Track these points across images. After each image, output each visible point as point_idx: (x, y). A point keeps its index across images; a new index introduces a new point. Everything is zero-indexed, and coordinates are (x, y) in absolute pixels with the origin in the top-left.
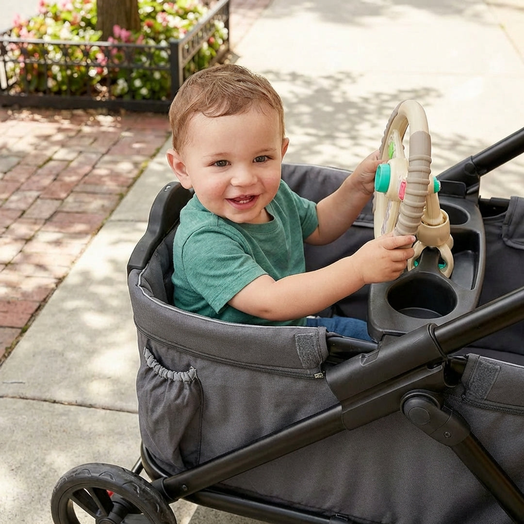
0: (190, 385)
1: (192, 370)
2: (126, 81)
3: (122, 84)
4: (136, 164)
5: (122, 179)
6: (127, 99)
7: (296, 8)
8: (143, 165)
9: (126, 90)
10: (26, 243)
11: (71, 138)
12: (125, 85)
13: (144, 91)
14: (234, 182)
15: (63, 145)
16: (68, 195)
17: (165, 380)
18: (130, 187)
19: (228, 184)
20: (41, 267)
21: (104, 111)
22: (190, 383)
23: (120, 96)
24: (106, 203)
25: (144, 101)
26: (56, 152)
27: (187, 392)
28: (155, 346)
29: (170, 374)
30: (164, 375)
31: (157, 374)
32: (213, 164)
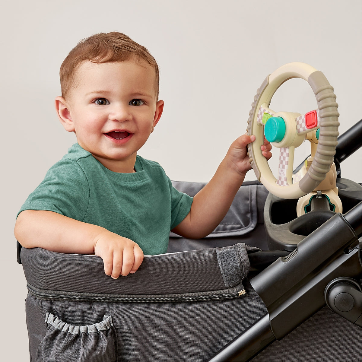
0: (106, 335)
1: (107, 318)
14: (111, 117)
17: (78, 336)
19: (105, 120)
22: (106, 332)
27: (104, 343)
28: (57, 307)
29: (83, 329)
30: (75, 332)
31: (65, 334)
32: (94, 102)
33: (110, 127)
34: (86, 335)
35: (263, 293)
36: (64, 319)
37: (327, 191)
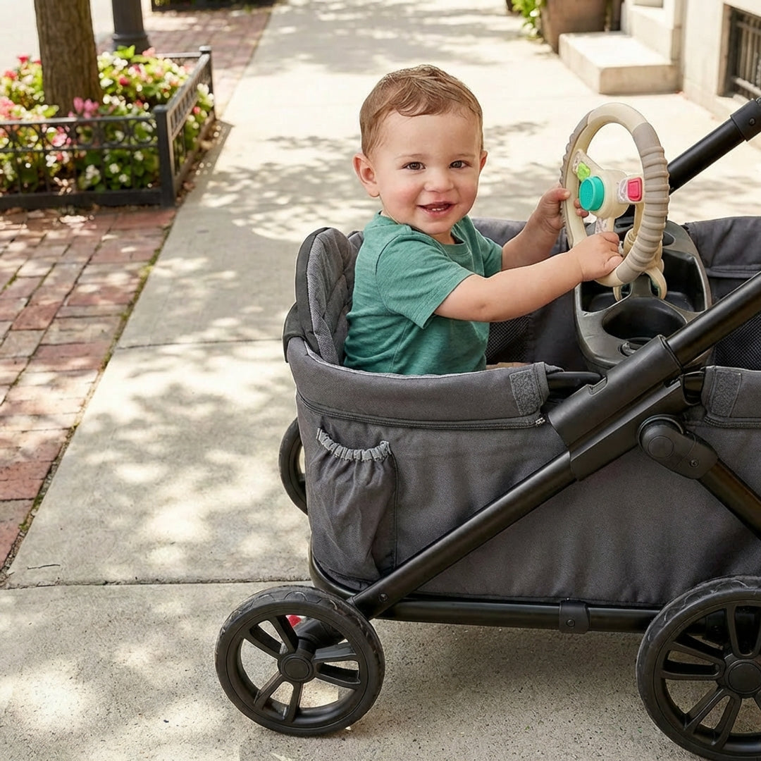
0: (383, 464)
1: (384, 444)
2: (97, 167)
3: (91, 171)
4: (133, 274)
5: (118, 295)
6: (101, 190)
7: (287, 61)
8: (142, 274)
9: (99, 178)
10: (9, 390)
11: (35, 247)
12: (97, 172)
13: (124, 178)
14: (429, 187)
15: (27, 256)
16: (52, 323)
17: (350, 463)
18: (131, 305)
20: (39, 416)
21: (71, 210)
22: (383, 461)
23: (91, 188)
24: (106, 328)
25: (125, 191)
26: (21, 267)
27: (380, 473)
28: (332, 423)
29: (357, 453)
30: (348, 457)
31: (337, 459)
32: (406, 167)
33: (426, 199)
34: (361, 462)
35: (562, 428)
36: (337, 439)
37: (651, 268)
